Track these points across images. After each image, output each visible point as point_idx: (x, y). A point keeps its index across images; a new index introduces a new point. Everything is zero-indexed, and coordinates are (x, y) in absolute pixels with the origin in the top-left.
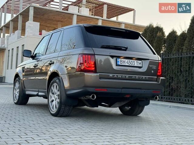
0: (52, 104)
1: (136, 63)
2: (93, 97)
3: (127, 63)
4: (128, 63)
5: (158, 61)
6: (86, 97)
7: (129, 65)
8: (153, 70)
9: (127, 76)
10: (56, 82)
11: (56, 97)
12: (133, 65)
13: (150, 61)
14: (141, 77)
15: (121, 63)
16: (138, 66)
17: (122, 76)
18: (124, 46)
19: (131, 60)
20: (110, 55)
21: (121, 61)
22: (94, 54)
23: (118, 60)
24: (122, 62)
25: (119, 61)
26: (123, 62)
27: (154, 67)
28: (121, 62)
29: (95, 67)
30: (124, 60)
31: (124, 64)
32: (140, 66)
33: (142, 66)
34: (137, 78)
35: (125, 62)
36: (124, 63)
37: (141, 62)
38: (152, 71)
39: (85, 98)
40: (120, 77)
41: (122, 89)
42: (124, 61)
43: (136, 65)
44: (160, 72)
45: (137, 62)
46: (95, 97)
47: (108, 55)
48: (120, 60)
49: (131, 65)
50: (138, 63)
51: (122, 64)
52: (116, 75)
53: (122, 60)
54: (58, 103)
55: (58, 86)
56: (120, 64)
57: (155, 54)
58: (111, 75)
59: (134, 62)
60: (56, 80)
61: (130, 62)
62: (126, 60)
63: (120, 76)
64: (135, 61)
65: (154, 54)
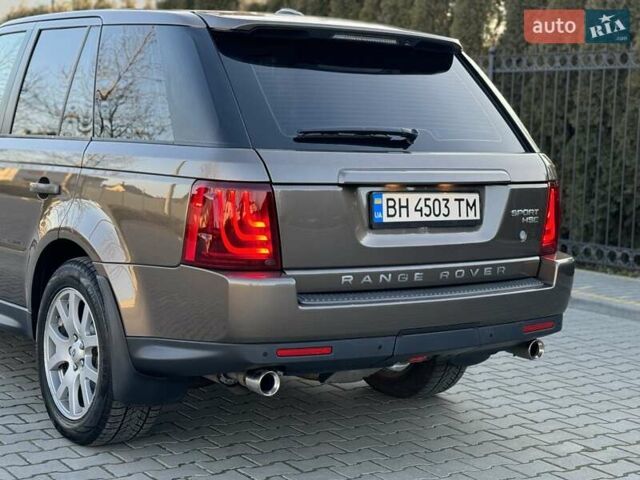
0: (58, 383)
1: (454, 205)
2: (267, 384)
3: (416, 210)
4: (421, 210)
5: (545, 186)
6: (233, 375)
7: (425, 219)
8: (527, 227)
9: (418, 271)
10: (78, 286)
11: (80, 353)
12: (441, 218)
13: (513, 191)
14: (475, 268)
15: (389, 216)
16: (464, 217)
17: (395, 274)
18: (398, 129)
19: (433, 196)
20: (341, 182)
21: (391, 203)
22: (271, 183)
23: (377, 201)
24: (393, 207)
25: (381, 206)
26: (401, 207)
27: (530, 215)
28: (388, 207)
29: (275, 242)
30: (403, 197)
32: (472, 217)
33: (478, 217)
34: (460, 274)
35: (407, 207)
36: (404, 211)
37: (476, 196)
38: (523, 236)
39: (223, 379)
40: (389, 280)
41: (398, 339)
42: (404, 203)
43: (454, 217)
44: (549, 232)
45: (460, 200)
46: (277, 385)
47: (335, 182)
48: (388, 200)
49: (432, 218)
50: (463, 204)
51: (396, 219)
52: (370, 274)
53: (396, 196)
54: (93, 390)
55: (87, 308)
56: (386, 220)
57: (532, 151)
58: (347, 276)
59: (447, 200)
60: (76, 274)
61: (430, 203)
62: (413, 198)
63: (385, 274)
64: (452, 197)
65: (528, 149)
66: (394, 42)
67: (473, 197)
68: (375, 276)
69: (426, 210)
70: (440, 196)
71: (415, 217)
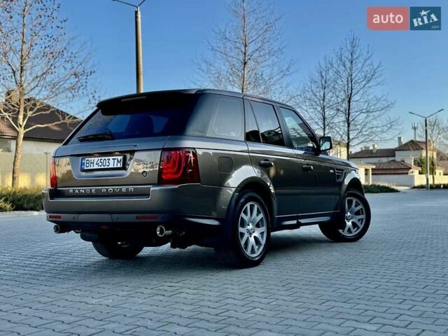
1: (111, 161)
7: (100, 167)
9: (94, 189)
12: (106, 167)
14: (117, 189)
16: (115, 166)
19: (103, 158)
31: (92, 168)
32: (119, 166)
37: (121, 157)
43: (111, 166)
45: (114, 159)
49: (102, 167)
50: (116, 161)
51: (89, 168)
53: (90, 159)
56: (86, 168)
62: (96, 159)
63: (82, 190)
66: (144, 97)
67: (120, 158)
68: (79, 190)
69: (100, 164)
70: (106, 158)
71: (96, 167)
